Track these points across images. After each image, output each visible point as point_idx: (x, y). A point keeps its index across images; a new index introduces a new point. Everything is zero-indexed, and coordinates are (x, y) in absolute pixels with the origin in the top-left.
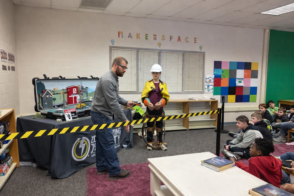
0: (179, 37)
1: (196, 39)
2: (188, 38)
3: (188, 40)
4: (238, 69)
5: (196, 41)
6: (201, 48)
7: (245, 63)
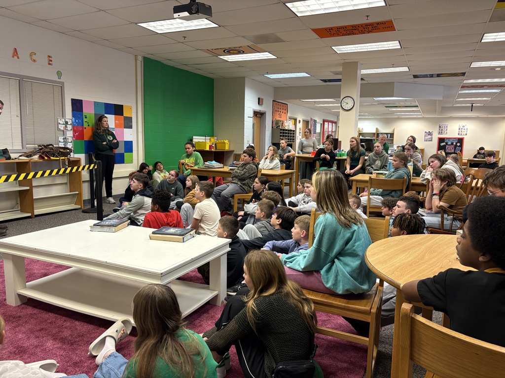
0: (15, 49)
1: (50, 59)
2: (35, 54)
3: (34, 57)
4: (107, 113)
5: (50, 62)
6: (59, 74)
7: (115, 105)
